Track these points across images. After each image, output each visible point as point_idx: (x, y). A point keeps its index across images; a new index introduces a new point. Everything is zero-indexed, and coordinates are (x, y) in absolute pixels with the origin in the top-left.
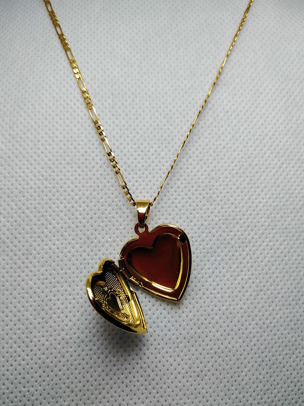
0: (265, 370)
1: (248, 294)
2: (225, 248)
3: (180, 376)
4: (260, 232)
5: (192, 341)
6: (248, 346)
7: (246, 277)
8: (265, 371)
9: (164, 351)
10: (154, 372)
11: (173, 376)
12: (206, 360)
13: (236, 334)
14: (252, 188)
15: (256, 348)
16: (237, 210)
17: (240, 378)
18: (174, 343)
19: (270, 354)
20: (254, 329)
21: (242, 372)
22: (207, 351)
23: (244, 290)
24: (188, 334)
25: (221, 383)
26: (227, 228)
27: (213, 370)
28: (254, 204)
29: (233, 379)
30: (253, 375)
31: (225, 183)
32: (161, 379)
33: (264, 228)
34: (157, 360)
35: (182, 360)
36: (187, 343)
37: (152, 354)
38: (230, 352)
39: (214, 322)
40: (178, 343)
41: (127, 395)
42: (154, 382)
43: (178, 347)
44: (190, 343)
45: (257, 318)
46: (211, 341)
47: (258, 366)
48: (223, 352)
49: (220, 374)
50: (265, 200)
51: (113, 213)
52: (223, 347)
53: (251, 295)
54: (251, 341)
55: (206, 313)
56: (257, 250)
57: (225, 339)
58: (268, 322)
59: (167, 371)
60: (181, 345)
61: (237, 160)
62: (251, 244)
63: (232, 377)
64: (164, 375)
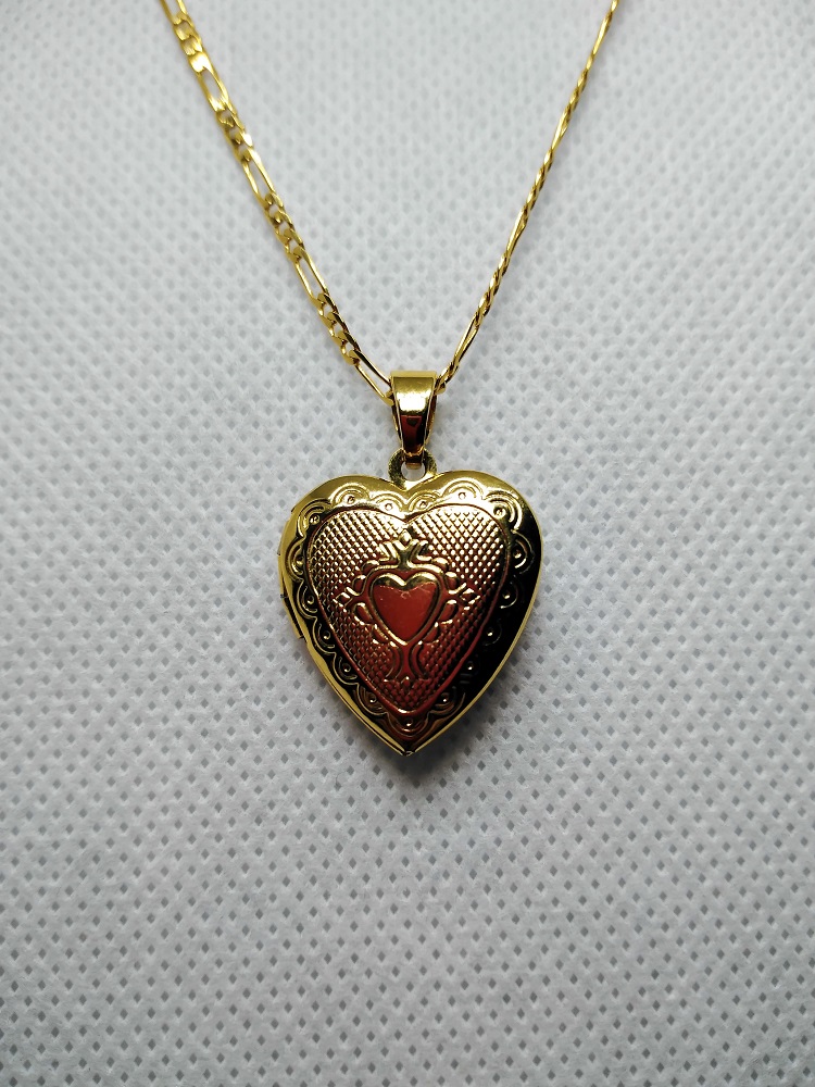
0: (754, 986)
1: (691, 706)
2: (609, 544)
3: (438, 997)
4: (736, 488)
5: (486, 871)
6: (690, 895)
7: (684, 647)
8: (753, 992)
9: (383, 902)
10: (347, 977)
11: (412, 997)
12: (534, 941)
13: (647, 851)
14: (704, 338)
15: (721, 902)
16: (654, 412)
17: (661, 1013)
18: (420, 876)
19: (775, 926)
20: (712, 832)
21: (669, 989)
22: (540, 911)
23: (675, 691)
24: (472, 843)
25: (590, 1026)
26: (617, 475)
27: (560, 980)
28: (714, 394)
29: (634, 1013)
30: (710, 1002)
31: (611, 323)
32: (370, 1005)
33: (748, 474)
34: (357, 933)
35: (449, 938)
36: (469, 878)
37: (340, 911)
38: (624, 914)
39: (564, 803)
40: (436, 878)
41: (248, 1057)
42: (343, 1014)
43: (434, 892)
44: (477, 879)
45: (725, 795)
46: (554, 871)
47: (729, 969)
48: (597, 916)
49: (588, 995)
50: (751, 380)
51: (219, 424)
52: (595, 895)
53: (702, 712)
54: (702, 879)
55: (536, 771)
56: (726, 553)
57: (608, 869)
58: (766, 808)
59: (392, 977)
60: (445, 884)
61: (651, 246)
62: (703, 532)
63: (630, 1008)
64: (383, 989)
